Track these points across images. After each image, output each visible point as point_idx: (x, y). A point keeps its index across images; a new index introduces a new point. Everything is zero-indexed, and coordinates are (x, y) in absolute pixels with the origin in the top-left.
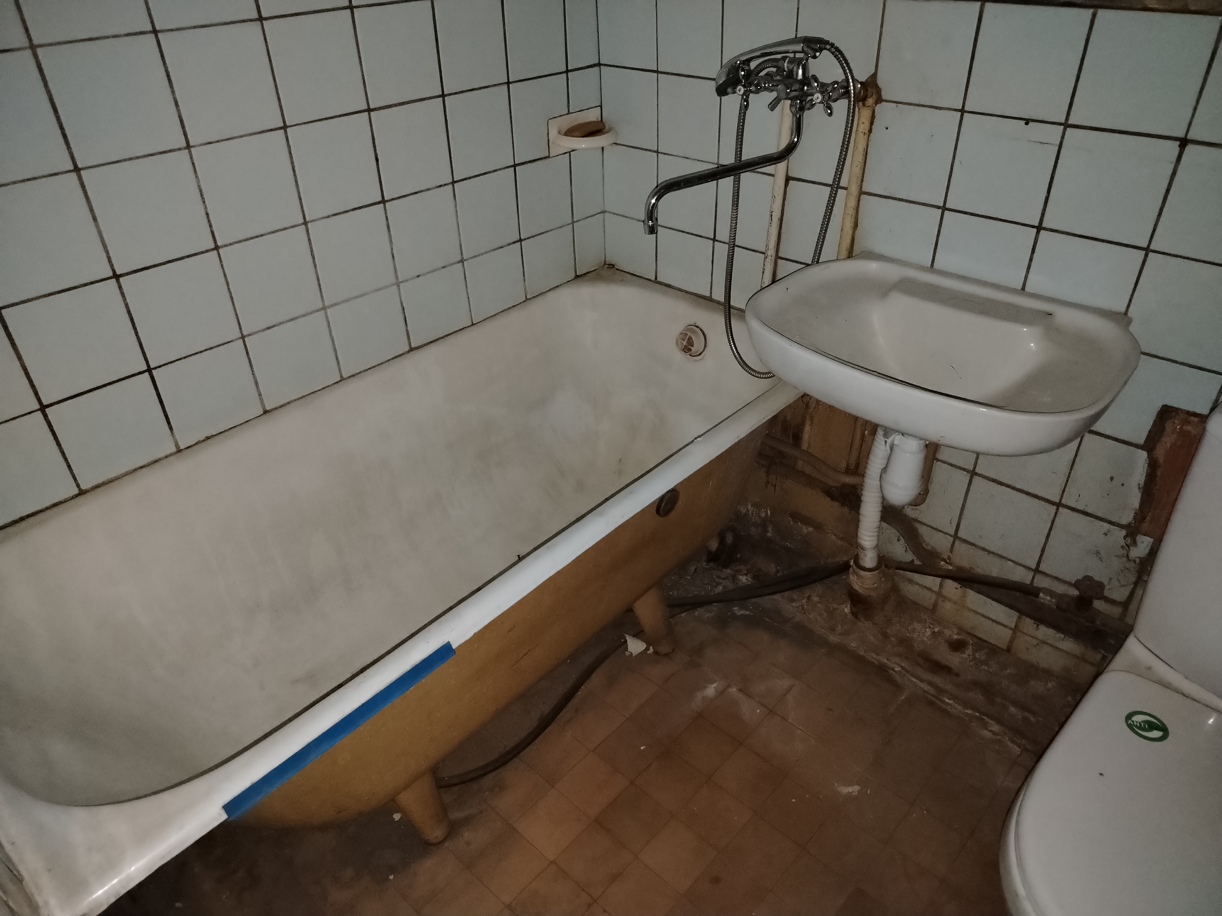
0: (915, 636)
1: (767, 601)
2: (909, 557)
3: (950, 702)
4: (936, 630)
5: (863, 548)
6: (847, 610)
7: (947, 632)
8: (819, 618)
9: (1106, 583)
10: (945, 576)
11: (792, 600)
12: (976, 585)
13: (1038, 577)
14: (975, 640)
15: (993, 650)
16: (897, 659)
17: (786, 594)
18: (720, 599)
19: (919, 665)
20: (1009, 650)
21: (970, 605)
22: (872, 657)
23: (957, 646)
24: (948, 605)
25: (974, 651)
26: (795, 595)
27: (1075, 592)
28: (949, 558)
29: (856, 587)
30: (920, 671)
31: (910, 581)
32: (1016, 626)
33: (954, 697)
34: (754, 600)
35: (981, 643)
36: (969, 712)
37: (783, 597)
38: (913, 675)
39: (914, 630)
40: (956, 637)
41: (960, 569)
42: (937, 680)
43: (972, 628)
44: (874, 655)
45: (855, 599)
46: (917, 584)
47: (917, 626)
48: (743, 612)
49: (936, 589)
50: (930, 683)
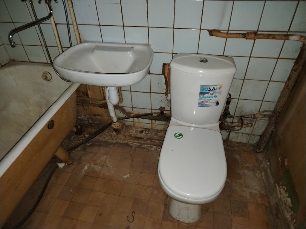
0: (132, 133)
1: (95, 139)
2: (124, 116)
3: (144, 145)
4: (136, 130)
5: (112, 118)
6: (115, 133)
7: (138, 130)
8: (109, 138)
9: (165, 107)
10: (134, 117)
11: (101, 136)
12: (140, 117)
13: (152, 110)
14: (145, 129)
15: (149, 130)
16: (130, 140)
17: (99, 135)
18: (82, 143)
19: (135, 140)
20: (152, 129)
21: (141, 122)
22: (124, 142)
23: (141, 132)
24: (137, 124)
25: (145, 132)
26: (101, 134)
27: (160, 111)
28: (133, 113)
29: (114, 127)
30: (135, 141)
31: (127, 121)
32: (152, 123)
33: (144, 144)
34: (91, 140)
35: (146, 129)
36: (148, 146)
37: (98, 136)
38: (134, 143)
39: (131, 132)
40: (140, 130)
41: (136, 114)
42: (140, 141)
43: (143, 127)
44: (124, 141)
45: (115, 130)
46: (128, 121)
47: (132, 131)
48: (89, 144)
49: (133, 121)
50: (138, 143)
